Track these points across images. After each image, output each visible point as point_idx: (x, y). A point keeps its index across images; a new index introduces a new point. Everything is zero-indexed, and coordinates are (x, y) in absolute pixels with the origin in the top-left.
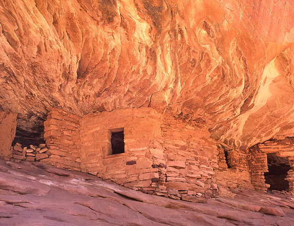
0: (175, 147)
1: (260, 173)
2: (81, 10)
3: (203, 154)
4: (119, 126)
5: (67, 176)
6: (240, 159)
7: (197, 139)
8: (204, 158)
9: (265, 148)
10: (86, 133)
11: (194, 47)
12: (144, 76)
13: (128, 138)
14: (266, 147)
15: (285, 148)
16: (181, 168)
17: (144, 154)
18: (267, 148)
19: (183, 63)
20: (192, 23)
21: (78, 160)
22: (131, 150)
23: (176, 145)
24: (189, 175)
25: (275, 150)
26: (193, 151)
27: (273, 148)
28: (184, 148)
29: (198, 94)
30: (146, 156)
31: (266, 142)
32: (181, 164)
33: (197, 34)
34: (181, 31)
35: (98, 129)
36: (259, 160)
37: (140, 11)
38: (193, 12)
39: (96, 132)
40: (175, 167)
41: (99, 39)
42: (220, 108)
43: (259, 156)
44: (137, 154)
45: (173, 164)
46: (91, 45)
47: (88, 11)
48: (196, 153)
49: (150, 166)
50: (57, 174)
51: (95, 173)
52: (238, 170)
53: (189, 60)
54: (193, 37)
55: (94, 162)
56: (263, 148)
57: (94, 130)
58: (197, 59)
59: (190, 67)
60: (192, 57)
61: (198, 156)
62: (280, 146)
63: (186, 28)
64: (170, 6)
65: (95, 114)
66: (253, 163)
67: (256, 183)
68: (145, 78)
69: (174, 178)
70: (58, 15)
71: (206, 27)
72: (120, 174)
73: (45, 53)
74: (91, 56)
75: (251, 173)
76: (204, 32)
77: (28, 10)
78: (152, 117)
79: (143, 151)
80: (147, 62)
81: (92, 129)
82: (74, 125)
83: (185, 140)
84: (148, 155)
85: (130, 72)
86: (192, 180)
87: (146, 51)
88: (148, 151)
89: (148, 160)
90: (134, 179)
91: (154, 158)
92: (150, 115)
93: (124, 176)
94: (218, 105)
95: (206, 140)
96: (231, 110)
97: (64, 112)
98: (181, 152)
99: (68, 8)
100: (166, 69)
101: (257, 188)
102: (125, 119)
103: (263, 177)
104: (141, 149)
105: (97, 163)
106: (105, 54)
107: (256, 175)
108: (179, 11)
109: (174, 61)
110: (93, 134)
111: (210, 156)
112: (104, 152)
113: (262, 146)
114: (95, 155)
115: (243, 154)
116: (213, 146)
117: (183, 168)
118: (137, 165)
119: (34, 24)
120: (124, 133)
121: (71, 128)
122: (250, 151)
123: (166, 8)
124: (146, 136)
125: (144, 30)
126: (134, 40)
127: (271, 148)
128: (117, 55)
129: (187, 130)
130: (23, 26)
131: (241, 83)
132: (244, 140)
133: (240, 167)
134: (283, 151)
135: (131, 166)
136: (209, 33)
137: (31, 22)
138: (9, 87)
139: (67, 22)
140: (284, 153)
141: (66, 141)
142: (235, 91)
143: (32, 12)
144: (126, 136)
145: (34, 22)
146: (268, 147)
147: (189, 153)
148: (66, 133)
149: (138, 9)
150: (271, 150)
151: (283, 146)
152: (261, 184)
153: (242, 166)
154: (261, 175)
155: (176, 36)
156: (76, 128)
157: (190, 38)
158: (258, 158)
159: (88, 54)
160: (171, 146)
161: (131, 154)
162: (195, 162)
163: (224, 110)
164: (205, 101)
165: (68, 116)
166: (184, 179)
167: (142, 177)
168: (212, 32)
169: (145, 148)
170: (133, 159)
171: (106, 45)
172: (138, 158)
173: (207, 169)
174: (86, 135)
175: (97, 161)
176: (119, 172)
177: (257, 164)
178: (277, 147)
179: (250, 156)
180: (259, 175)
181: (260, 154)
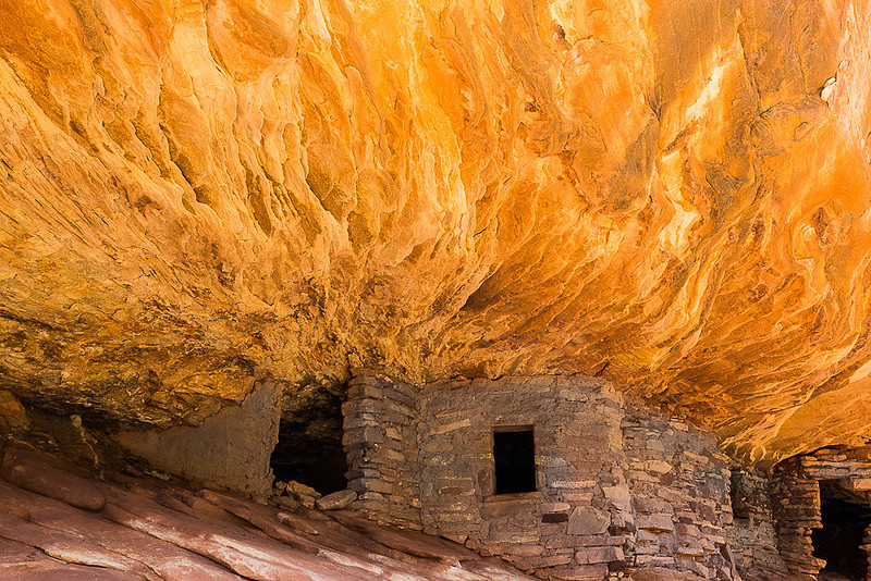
0: (650, 478)
1: (801, 530)
2: (560, 179)
3: (706, 494)
4: (523, 419)
5: (438, 559)
6: (756, 491)
7: (692, 456)
8: (708, 503)
9: (816, 467)
10: (433, 432)
11: (777, 263)
12: (629, 317)
13: (547, 454)
14: (818, 463)
15: (865, 469)
16: (663, 531)
17: (588, 497)
18: (821, 467)
19: (730, 292)
20: (795, 210)
21: (415, 503)
22: (555, 485)
23: (654, 474)
24: (681, 550)
25: (841, 474)
26: (688, 487)
27: (835, 468)
28: (667, 480)
29: (730, 356)
30: (594, 503)
31: (820, 452)
32: (665, 521)
33: (794, 237)
34: (759, 228)
35: (466, 423)
36: (800, 497)
37: (689, 184)
38: (805, 190)
39: (461, 430)
40: (652, 530)
41: (571, 240)
42: (769, 386)
43: (800, 487)
44: (570, 497)
45: (649, 521)
46: (541, 250)
47: (577, 185)
48: (692, 493)
49: (604, 530)
50: (411, 554)
51: (462, 538)
52: (752, 522)
53: (748, 287)
54: (782, 242)
55: (459, 508)
56: (812, 467)
57: (455, 426)
58: (771, 288)
59: (745, 300)
60: (761, 282)
61: (697, 500)
62: (853, 464)
63: (774, 222)
64: (762, 176)
65: (456, 384)
66: (785, 501)
67: (793, 555)
68: (629, 321)
69: (650, 558)
70: (501, 186)
71: (819, 220)
72: (526, 544)
73: (427, 261)
74: (527, 270)
75: (777, 528)
76: (811, 230)
77: (439, 175)
78: (604, 402)
79: (586, 489)
80: (654, 290)
81: (449, 421)
82: (405, 410)
83: (670, 458)
84: (599, 502)
85: (602, 307)
86: (685, 562)
87: (668, 268)
88: (597, 491)
89: (599, 513)
90: (563, 559)
91: (612, 509)
92: (599, 397)
93: (535, 551)
94: (766, 380)
95: (710, 456)
96: (794, 392)
97: (387, 379)
98: (664, 492)
99: (532, 173)
100: (689, 305)
101: (794, 567)
102: (537, 403)
103: (809, 540)
104: (581, 484)
105: (466, 512)
106: (568, 270)
107: (792, 535)
108: (776, 187)
109: (712, 286)
110: (452, 435)
111: (718, 498)
112: (483, 485)
113: (810, 462)
114: (457, 491)
115: (762, 480)
116: (723, 470)
117: (667, 531)
118: (571, 526)
119: (437, 204)
120: (536, 439)
121: (400, 419)
122: (777, 470)
123: (753, 180)
124: (592, 451)
125: (684, 227)
126: (652, 247)
127: (831, 467)
128: (594, 274)
129: (672, 433)
130: (407, 205)
131: (849, 342)
132: (774, 449)
133: (756, 513)
134: (861, 477)
135: (556, 526)
136: (819, 234)
137: (432, 197)
138: (295, 326)
139: (510, 199)
140: (862, 481)
141: (393, 455)
142: (826, 356)
143: (446, 179)
144: (539, 448)
145: (439, 199)
146: (824, 464)
147: (679, 493)
148: (391, 433)
149: (687, 181)
150: (831, 474)
151: (860, 464)
152: (804, 558)
153: (759, 510)
154: (805, 535)
155: (743, 236)
156: (409, 417)
157: (773, 244)
158: (798, 491)
159: (523, 265)
160: (643, 476)
161: (554, 495)
162: (692, 516)
163: (776, 392)
164: (740, 371)
165: (395, 387)
166: (670, 560)
167: (582, 556)
168: (831, 232)
169: (591, 483)
170: (559, 507)
171: (581, 252)
172: (573, 507)
173: (714, 532)
174: (432, 437)
175: (465, 508)
176: (524, 540)
177: (796, 507)
178: (847, 466)
179: (776, 483)
180: (799, 534)
181: (804, 481)
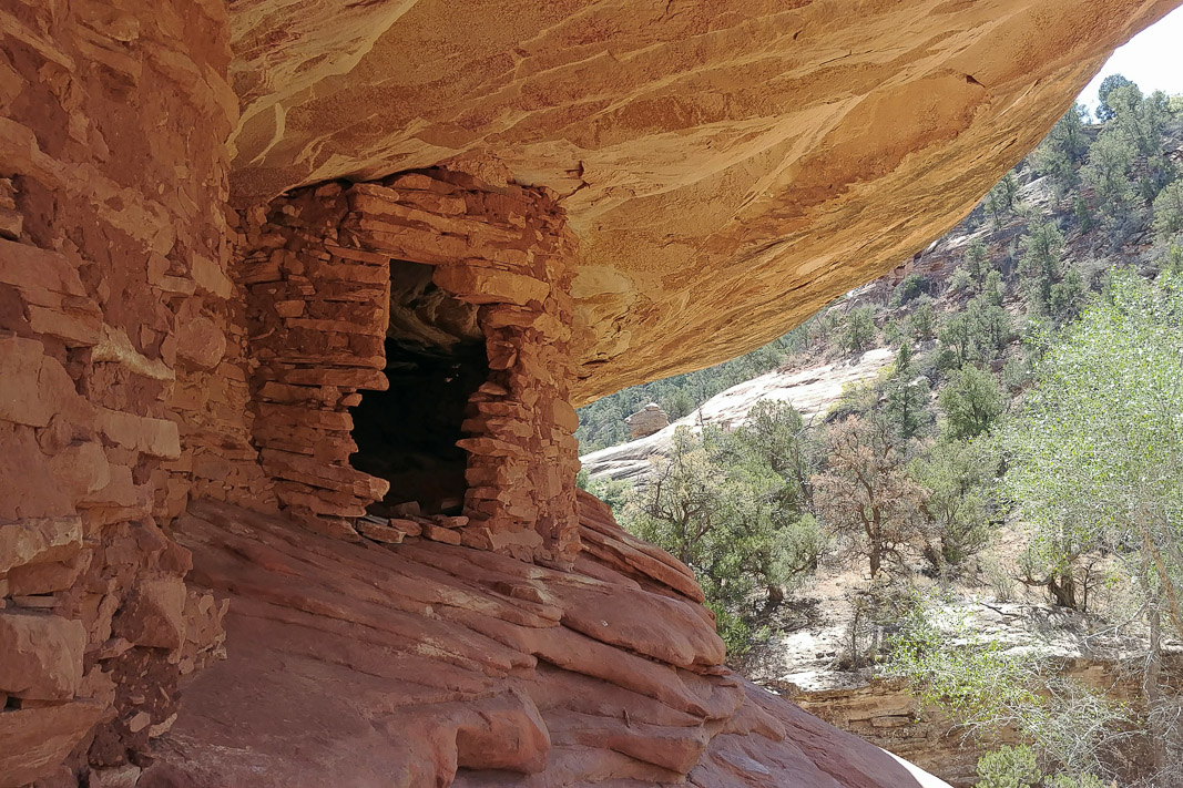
1: (330, 393)
8: (132, 217)
9: (392, 220)
14: (398, 211)
15: (501, 245)
18: (403, 223)
25: (446, 250)
27: (438, 230)
31: (409, 181)
36: (334, 298)
43: (341, 271)
56: (382, 217)
61: (68, 178)
62: (480, 229)
66: (291, 308)
67: (300, 466)
75: (256, 381)
101: (297, 499)
103: (348, 423)
107: (302, 404)
111: (185, 207)
113: (377, 202)
122: (276, 215)
127: (426, 227)
134: (493, 266)
140: (495, 276)
146: (415, 214)
150: (423, 247)
151: (495, 232)
152: (330, 473)
154: (339, 408)
158: (334, 282)
162: (24, 267)
177: (321, 325)
178: (464, 230)
179: (269, 253)
180: (322, 404)
181: (353, 255)
